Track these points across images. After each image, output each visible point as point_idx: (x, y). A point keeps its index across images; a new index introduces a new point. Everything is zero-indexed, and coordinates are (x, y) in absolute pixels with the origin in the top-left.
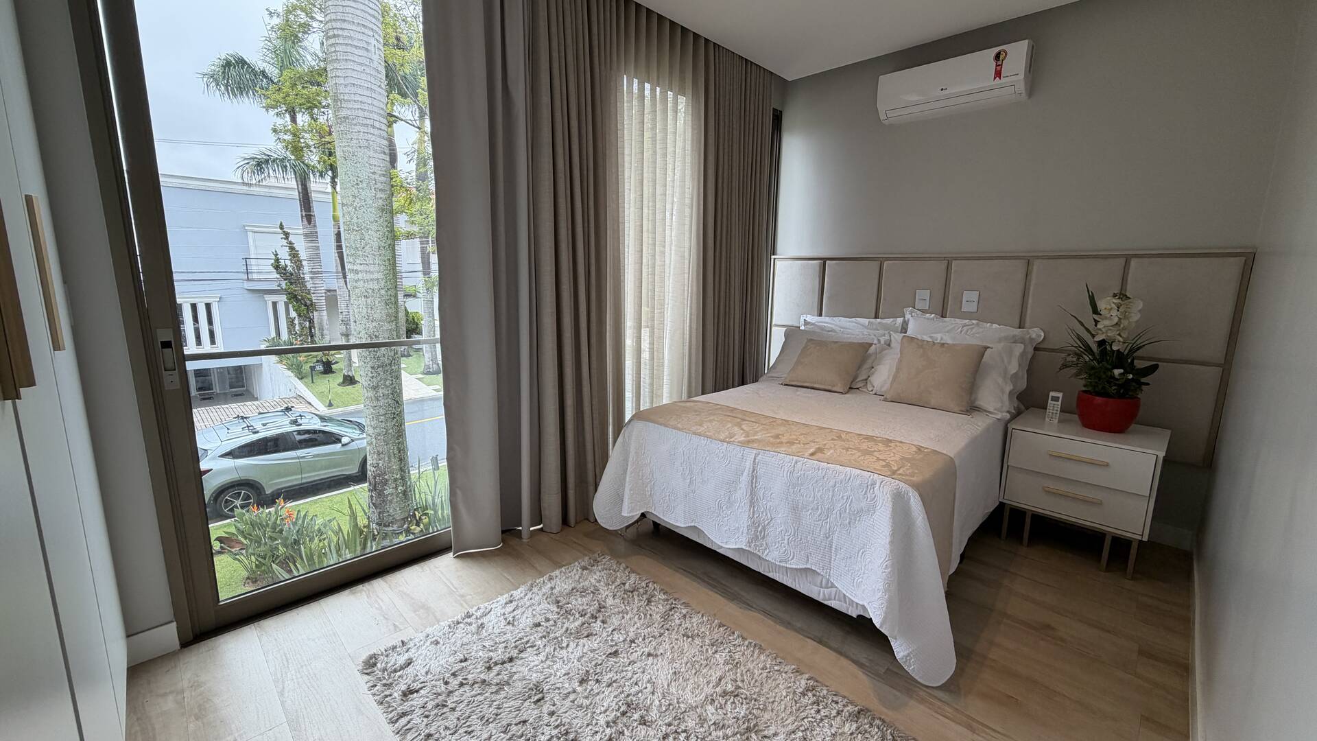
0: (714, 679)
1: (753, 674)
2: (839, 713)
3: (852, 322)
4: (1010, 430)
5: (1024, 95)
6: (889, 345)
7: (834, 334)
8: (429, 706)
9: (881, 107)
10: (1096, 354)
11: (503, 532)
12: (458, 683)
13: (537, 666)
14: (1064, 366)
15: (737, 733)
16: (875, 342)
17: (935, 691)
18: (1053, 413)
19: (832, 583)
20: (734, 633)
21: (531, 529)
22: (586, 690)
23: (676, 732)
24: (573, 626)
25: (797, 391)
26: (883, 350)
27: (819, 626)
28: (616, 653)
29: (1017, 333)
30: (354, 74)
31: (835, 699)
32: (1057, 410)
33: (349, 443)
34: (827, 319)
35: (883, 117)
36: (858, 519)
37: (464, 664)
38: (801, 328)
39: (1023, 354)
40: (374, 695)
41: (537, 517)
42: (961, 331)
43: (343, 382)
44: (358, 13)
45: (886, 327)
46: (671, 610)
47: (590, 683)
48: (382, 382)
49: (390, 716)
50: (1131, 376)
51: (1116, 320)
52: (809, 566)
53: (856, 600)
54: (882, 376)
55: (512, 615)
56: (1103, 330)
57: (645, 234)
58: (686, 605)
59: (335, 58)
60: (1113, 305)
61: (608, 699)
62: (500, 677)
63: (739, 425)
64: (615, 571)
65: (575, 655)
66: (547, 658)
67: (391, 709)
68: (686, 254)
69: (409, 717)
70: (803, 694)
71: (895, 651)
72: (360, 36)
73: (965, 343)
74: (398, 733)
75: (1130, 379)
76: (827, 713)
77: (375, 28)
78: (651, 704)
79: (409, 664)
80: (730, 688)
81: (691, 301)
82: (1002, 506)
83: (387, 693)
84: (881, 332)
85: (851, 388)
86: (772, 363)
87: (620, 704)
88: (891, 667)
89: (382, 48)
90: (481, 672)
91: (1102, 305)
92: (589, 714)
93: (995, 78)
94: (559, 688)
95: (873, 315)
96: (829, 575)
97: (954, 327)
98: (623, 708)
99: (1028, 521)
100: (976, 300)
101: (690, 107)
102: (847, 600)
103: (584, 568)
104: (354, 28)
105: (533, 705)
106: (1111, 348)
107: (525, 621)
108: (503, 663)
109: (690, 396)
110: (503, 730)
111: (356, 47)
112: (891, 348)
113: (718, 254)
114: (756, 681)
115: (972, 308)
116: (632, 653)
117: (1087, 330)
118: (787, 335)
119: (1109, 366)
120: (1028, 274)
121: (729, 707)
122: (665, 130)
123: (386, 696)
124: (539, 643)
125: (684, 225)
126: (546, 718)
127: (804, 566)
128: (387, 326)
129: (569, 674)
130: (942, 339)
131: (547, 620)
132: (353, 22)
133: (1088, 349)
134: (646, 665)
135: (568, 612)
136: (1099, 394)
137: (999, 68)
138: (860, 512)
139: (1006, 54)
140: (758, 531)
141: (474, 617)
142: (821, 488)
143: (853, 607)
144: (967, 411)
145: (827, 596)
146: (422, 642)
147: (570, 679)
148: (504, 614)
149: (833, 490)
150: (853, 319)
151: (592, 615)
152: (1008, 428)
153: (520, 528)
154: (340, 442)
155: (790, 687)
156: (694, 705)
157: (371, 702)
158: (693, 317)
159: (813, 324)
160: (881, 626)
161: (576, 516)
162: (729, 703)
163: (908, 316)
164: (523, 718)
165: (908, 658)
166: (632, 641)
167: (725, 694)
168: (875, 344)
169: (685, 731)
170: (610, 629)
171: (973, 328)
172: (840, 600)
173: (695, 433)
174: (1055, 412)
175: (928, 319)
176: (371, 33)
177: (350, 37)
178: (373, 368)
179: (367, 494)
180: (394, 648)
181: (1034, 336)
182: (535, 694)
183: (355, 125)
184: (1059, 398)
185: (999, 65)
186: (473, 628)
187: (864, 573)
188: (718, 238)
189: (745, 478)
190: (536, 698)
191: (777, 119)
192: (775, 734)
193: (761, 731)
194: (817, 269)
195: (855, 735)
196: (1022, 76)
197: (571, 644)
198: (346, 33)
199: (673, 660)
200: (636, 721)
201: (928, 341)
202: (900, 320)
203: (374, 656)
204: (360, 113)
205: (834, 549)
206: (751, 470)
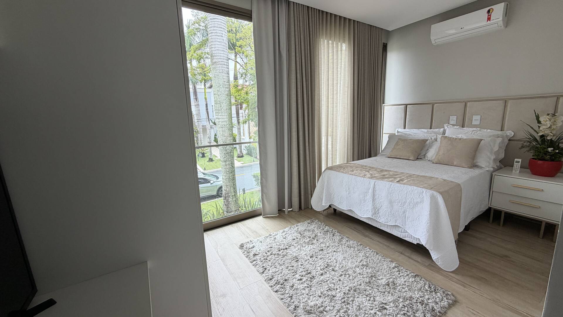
0: (359, 261)
1: (374, 261)
2: (407, 275)
3: (419, 131)
4: (493, 176)
5: (503, 26)
6: (436, 140)
7: (410, 136)
8: (262, 259)
9: (432, 38)
10: (539, 142)
11: (279, 210)
12: (270, 253)
13: (295, 251)
14: (523, 147)
15: (367, 277)
16: (430, 139)
17: (449, 273)
18: (516, 168)
19: (406, 231)
20: (366, 247)
21: (288, 210)
22: (313, 260)
23: (345, 274)
24: (306, 241)
25: (393, 159)
26: (433, 142)
27: (401, 248)
28: (322, 250)
29: (499, 133)
30: (218, 46)
31: (406, 271)
32: (518, 167)
33: (213, 183)
34: (408, 130)
35: (433, 42)
36: (416, 206)
37: (271, 249)
38: (396, 134)
39: (503, 142)
40: (244, 255)
41: (290, 206)
42: (471, 134)
43: (209, 161)
44: (219, 23)
45: (435, 133)
46: (342, 238)
47: (314, 258)
48: (228, 159)
49: (250, 261)
50: (557, 151)
51: (549, 126)
52: (396, 224)
53: (416, 237)
54: (431, 154)
55: (285, 236)
56: (543, 130)
57: (329, 100)
58: (348, 238)
59: (211, 41)
60: (548, 119)
61: (321, 263)
62: (283, 253)
63: (368, 171)
64: (320, 225)
65: (308, 249)
66: (298, 249)
67: (250, 259)
68: (346, 106)
69: (256, 261)
70: (394, 268)
71: (432, 257)
72: (220, 32)
73: (473, 138)
74: (253, 265)
75: (557, 152)
76: (403, 275)
77: (225, 28)
78: (336, 266)
79: (254, 247)
80: (365, 263)
81: (348, 124)
82: (490, 209)
83: (249, 254)
84: (433, 135)
85: (417, 158)
86: (383, 148)
87: (325, 264)
88: (431, 264)
89: (227, 35)
90: (277, 251)
91: (541, 119)
92: (314, 266)
93: (487, 21)
94: (303, 258)
95: (429, 128)
96: (405, 228)
97: (468, 132)
98: (326, 266)
99: (503, 215)
100: (479, 119)
101: (347, 49)
102: (412, 237)
103: (309, 223)
104: (218, 29)
105: (295, 262)
106: (547, 138)
107: (290, 238)
108: (284, 249)
109: (348, 161)
110: (286, 268)
111: (218, 36)
112: (437, 141)
113: (359, 105)
114: (375, 263)
115: (478, 123)
116: (328, 250)
117: (535, 131)
118: (389, 137)
119: (546, 147)
120: (505, 106)
121: (364, 269)
122: (337, 58)
123: (248, 255)
124: (295, 245)
125: (345, 94)
126: (300, 266)
127: (394, 224)
128: (229, 138)
129: (306, 254)
130: (461, 137)
131: (297, 238)
132: (218, 27)
133: (535, 140)
134: (333, 254)
135: (304, 237)
136: (540, 160)
137: (489, 17)
138: (417, 203)
139: (493, 10)
140: (376, 211)
141: (272, 236)
142: (401, 194)
143: (415, 240)
144: (472, 167)
145: (404, 236)
146: (257, 242)
147: (307, 256)
148: (282, 235)
149: (406, 195)
150: (420, 130)
151: (313, 238)
152: (492, 175)
153: (284, 210)
154: (210, 183)
155: (388, 266)
156: (351, 267)
157: (244, 257)
158: (349, 131)
159: (401, 132)
160: (426, 245)
161: (304, 205)
162: (364, 268)
163: (446, 128)
164: (292, 265)
165: (438, 260)
166: (328, 247)
167: (363, 265)
168: (429, 140)
169: (348, 274)
170: (320, 243)
171: (477, 132)
172: (409, 238)
173: (350, 174)
174: (517, 168)
175: (456, 128)
176: (223, 30)
177: (216, 33)
178: (224, 154)
179: (222, 201)
180: (248, 242)
181: (508, 134)
182: (296, 259)
183: (218, 65)
184: (519, 161)
185: (489, 15)
186: (273, 239)
187: (419, 226)
188: (359, 100)
189: (371, 191)
190: (296, 260)
191: (385, 47)
192: (382, 279)
193: (377, 277)
194: (403, 109)
195: (414, 282)
196: (501, 19)
197: (306, 246)
198: (215, 31)
199: (343, 254)
200: (331, 270)
201: (453, 138)
202: (442, 130)
203: (242, 244)
204: (220, 60)
205: (407, 218)
206: (373, 188)
